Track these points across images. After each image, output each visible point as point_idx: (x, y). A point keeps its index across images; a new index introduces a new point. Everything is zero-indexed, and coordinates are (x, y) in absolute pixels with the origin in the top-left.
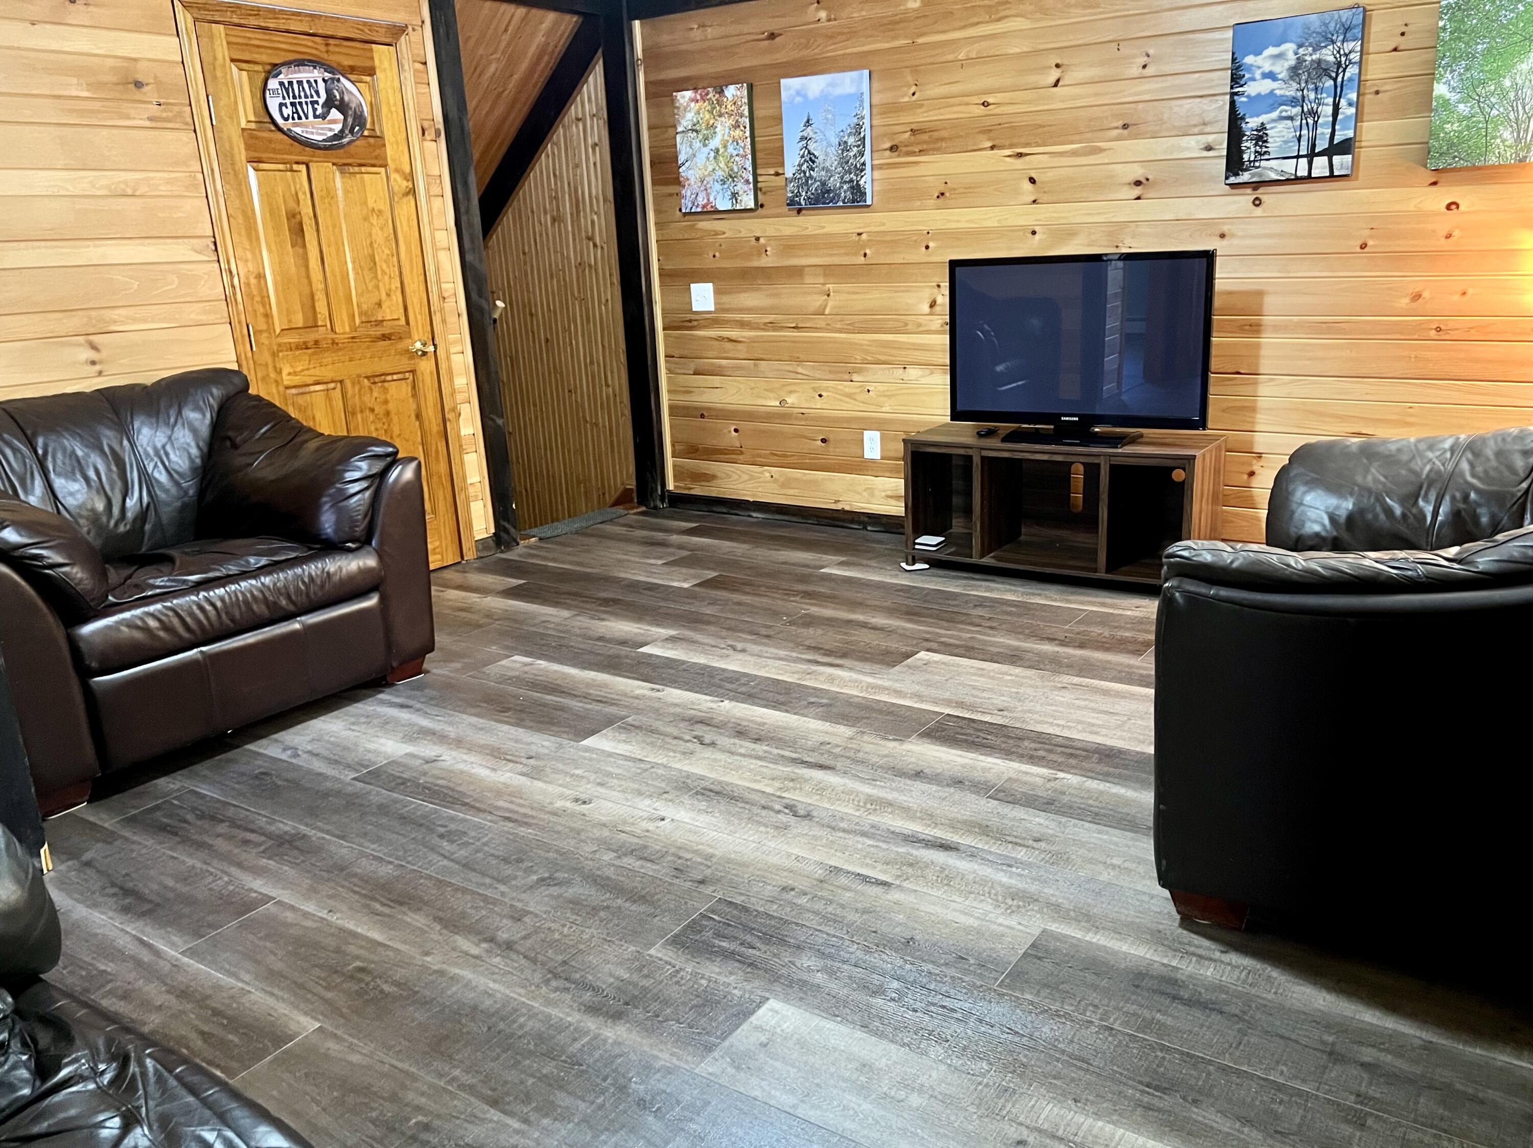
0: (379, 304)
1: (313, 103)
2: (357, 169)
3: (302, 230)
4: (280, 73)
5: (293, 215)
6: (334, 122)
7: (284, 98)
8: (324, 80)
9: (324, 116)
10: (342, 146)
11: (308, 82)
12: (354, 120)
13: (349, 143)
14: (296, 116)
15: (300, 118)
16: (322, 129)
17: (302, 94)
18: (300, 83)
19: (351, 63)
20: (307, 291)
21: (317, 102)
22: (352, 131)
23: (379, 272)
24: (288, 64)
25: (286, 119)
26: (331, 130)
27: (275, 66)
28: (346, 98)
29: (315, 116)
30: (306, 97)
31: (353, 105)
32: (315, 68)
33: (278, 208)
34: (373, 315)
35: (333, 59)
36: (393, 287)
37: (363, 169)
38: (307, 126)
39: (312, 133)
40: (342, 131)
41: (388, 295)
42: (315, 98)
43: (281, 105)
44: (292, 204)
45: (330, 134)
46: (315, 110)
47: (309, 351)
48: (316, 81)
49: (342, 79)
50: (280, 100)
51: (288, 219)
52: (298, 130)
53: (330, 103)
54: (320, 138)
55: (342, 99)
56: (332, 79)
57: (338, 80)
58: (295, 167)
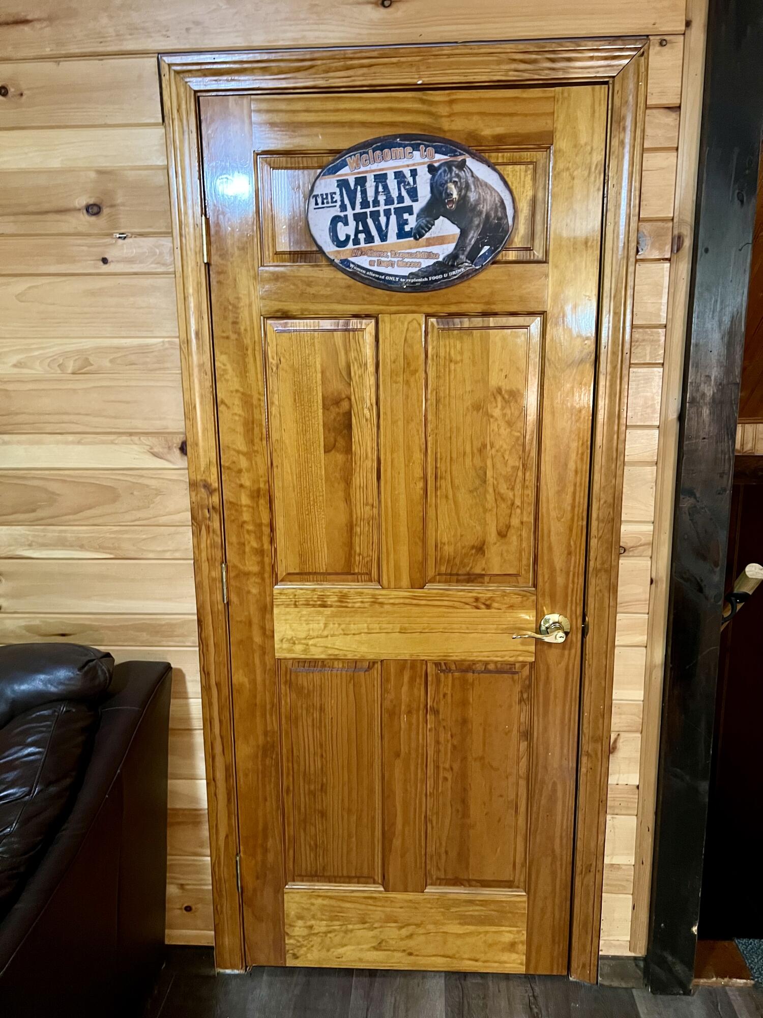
0: (480, 549)
1: (399, 212)
2: (478, 322)
3: (349, 427)
4: (344, 165)
5: (332, 402)
6: (441, 240)
7: (343, 208)
8: (432, 169)
9: (418, 234)
10: (450, 283)
11: (399, 176)
12: (483, 234)
13: (464, 277)
14: (362, 236)
15: (370, 239)
16: (411, 255)
17: (382, 198)
18: (381, 178)
19: (500, 130)
20: (342, 519)
21: (409, 210)
22: (472, 257)
23: (490, 497)
24: (361, 148)
25: (342, 244)
26: (429, 255)
27: (338, 153)
28: (472, 196)
29: (401, 234)
30: (389, 201)
31: (485, 208)
32: (416, 148)
33: (310, 390)
34: (464, 565)
35: (455, 126)
36: (515, 522)
37: (492, 321)
38: (380, 253)
39: (392, 264)
40: (454, 257)
41: (502, 535)
42: (408, 202)
43: (335, 220)
44: (337, 385)
45: (427, 263)
46: (402, 224)
47: (328, 611)
48: (414, 173)
49: (471, 162)
50: (336, 212)
51: (325, 407)
52: (363, 261)
53: (436, 207)
54: (405, 272)
55: (463, 199)
56: (449, 165)
57: (462, 165)
58: (354, 323)
